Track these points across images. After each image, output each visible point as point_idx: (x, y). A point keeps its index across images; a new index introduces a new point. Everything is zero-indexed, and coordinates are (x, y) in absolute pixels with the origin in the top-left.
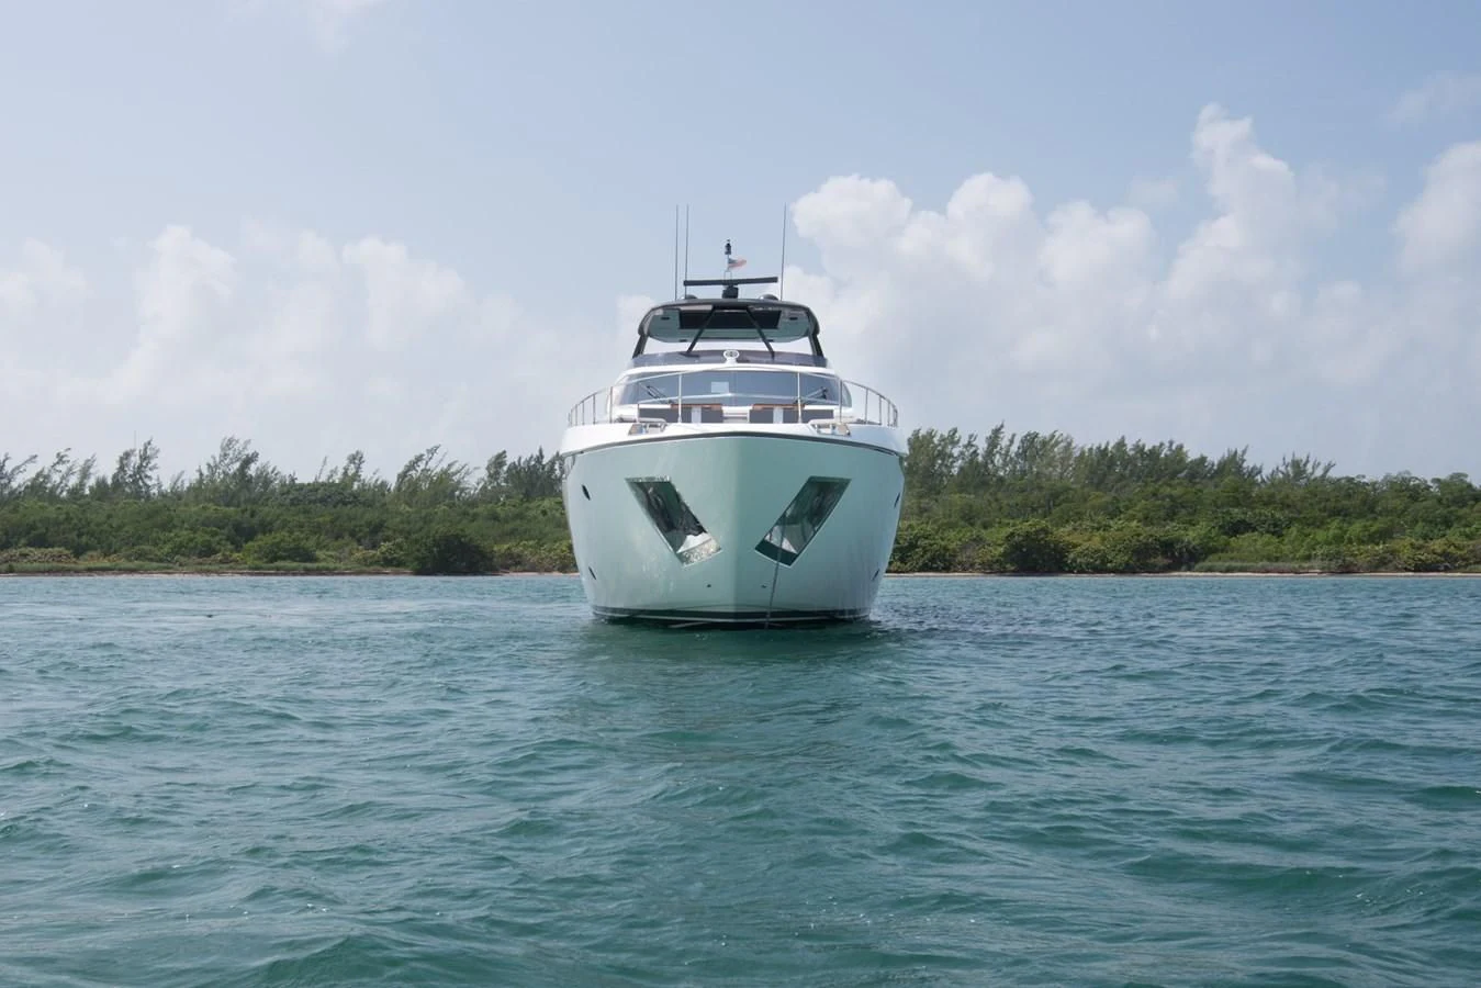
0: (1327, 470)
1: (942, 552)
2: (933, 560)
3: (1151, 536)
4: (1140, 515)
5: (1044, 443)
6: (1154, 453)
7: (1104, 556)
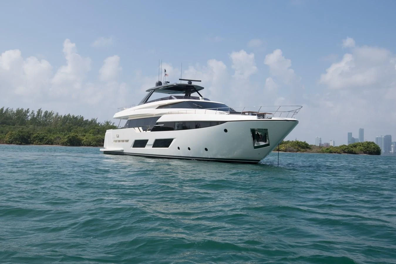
0: (113, 124)
1: (51, 140)
2: (48, 142)
3: (100, 138)
4: (92, 133)
5: (50, 114)
6: (76, 118)
7: (90, 142)
